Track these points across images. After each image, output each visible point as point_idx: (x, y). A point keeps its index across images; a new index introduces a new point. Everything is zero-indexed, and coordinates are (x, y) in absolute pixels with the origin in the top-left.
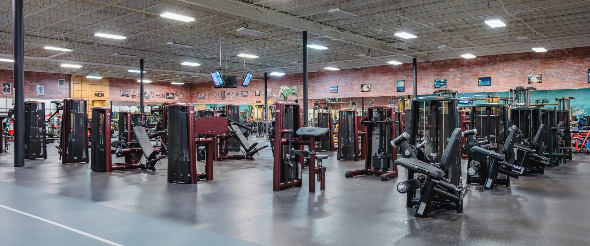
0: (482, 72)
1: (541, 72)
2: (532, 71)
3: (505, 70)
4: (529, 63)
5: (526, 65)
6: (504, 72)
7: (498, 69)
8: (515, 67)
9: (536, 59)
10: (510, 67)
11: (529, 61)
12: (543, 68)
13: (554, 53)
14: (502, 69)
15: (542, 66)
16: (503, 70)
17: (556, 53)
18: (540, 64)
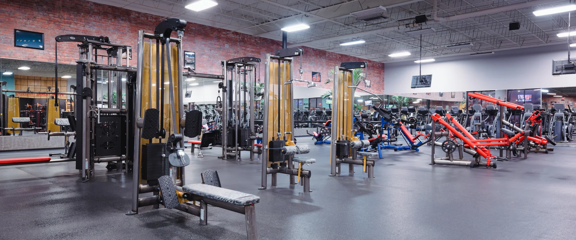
0: (23, 19)
1: (131, 42)
2: (118, 38)
3: (72, 26)
4: (113, 25)
5: (109, 26)
6: (69, 29)
7: (58, 22)
8: (90, 25)
9: (122, 20)
10: (82, 23)
11: (113, 20)
12: (134, 37)
13: (147, 19)
14: (68, 23)
15: (132, 34)
16: (68, 25)
17: (149, 20)
18: (130, 30)
